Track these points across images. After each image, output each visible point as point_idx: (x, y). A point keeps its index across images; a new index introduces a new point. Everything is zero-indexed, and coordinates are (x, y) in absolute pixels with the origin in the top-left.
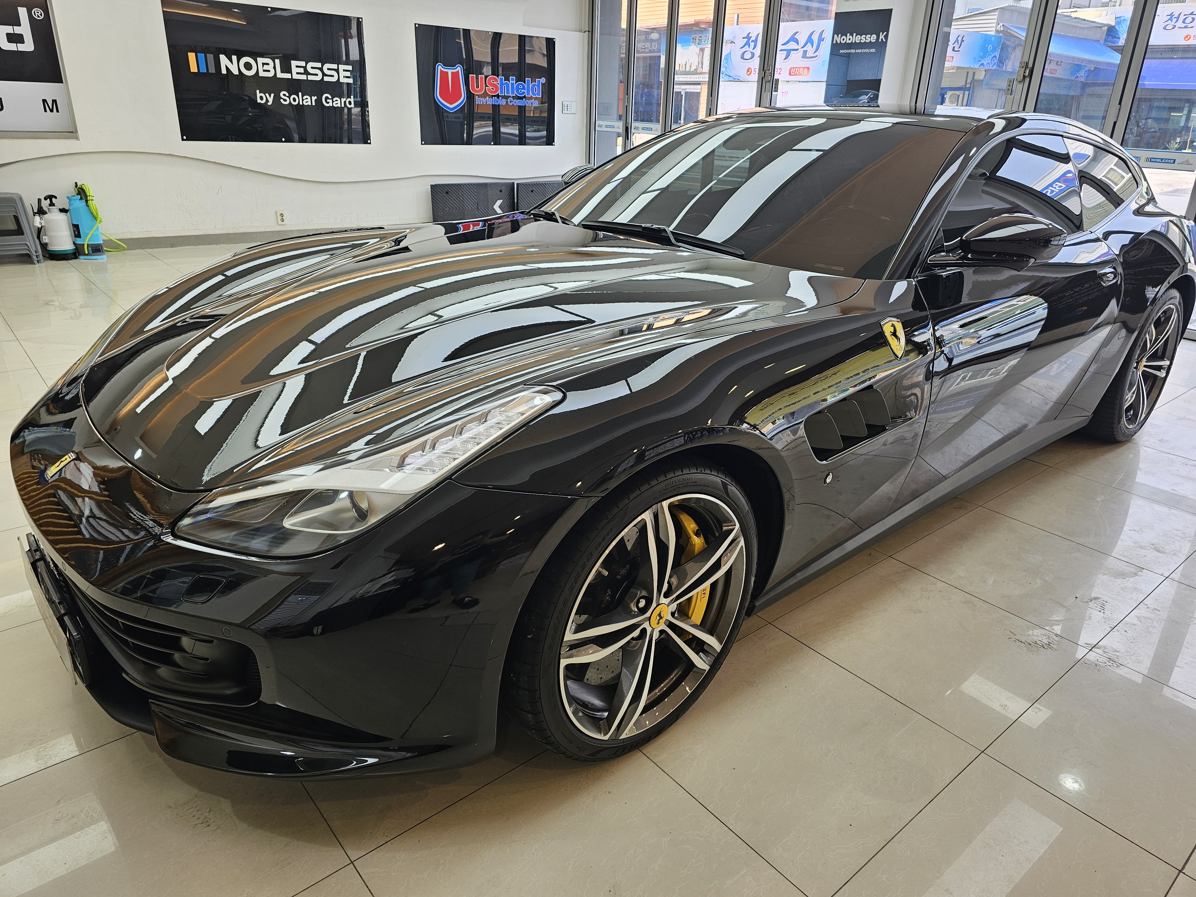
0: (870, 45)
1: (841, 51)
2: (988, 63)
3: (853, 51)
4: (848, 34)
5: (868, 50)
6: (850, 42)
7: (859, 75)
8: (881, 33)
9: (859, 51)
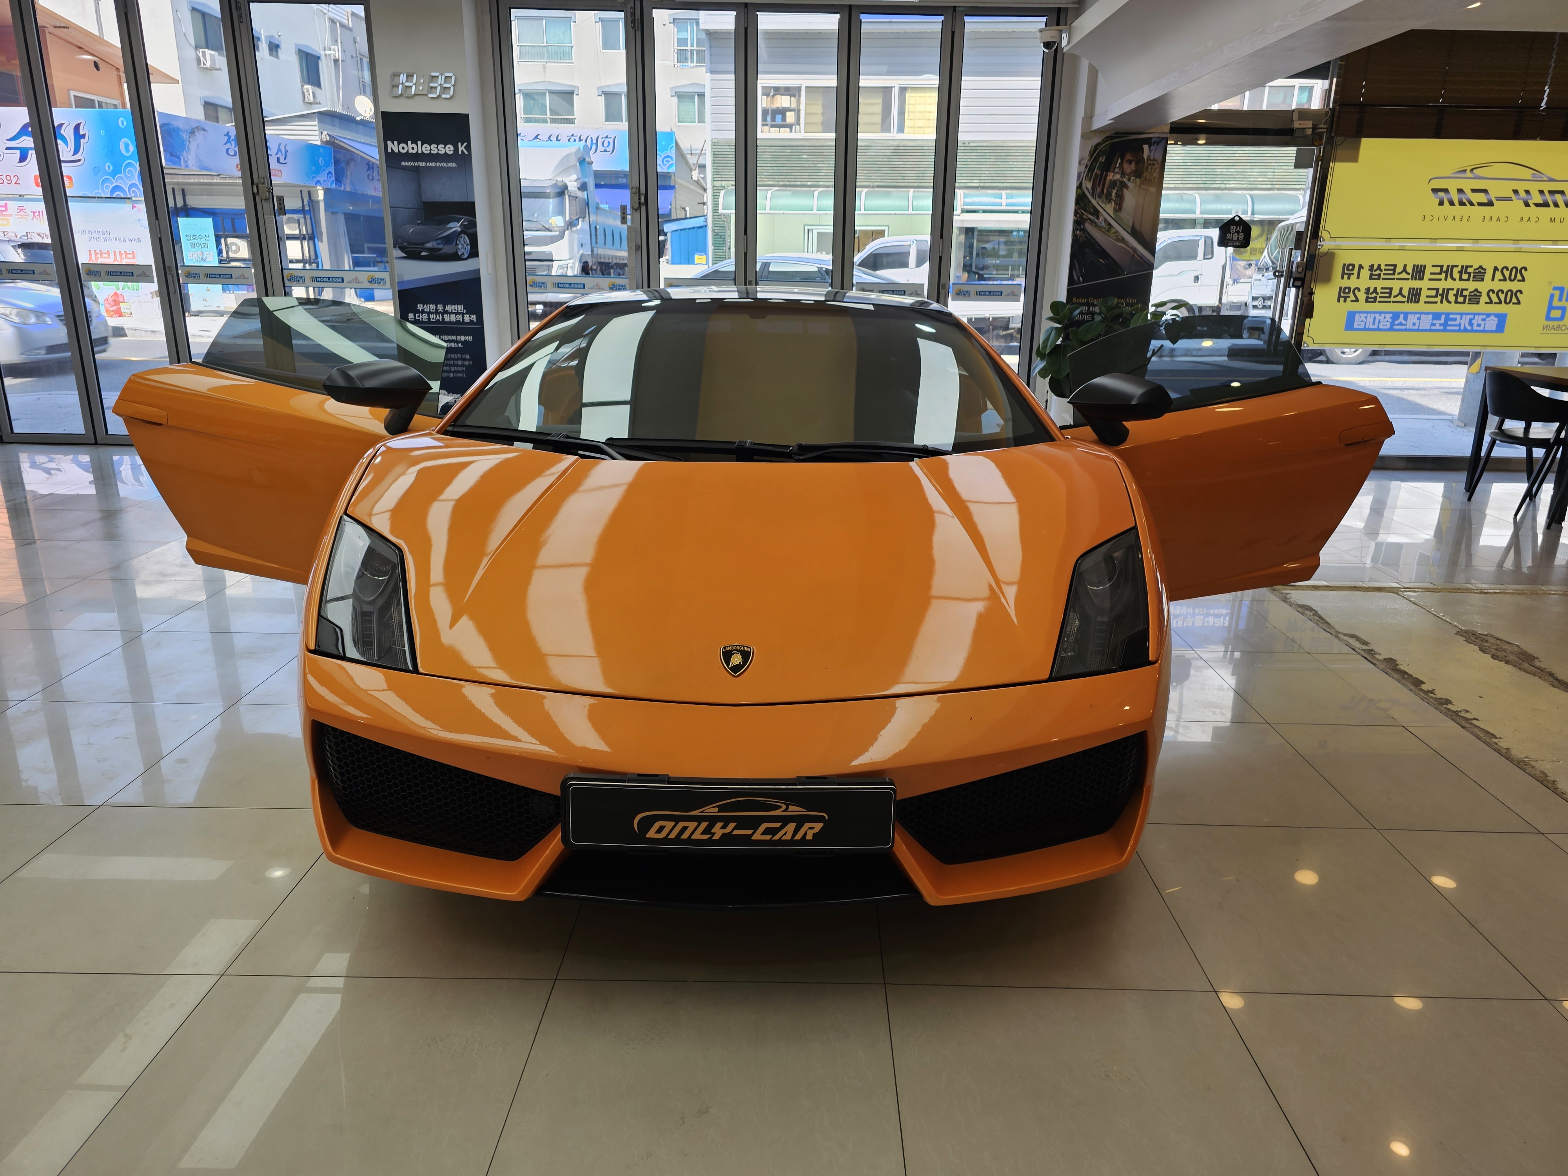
0: (445, 157)
1: (403, 164)
2: (324, 181)
3: (422, 164)
4: (409, 142)
5: (445, 164)
6: (415, 151)
7: (440, 196)
8: (460, 144)
9: (433, 164)
